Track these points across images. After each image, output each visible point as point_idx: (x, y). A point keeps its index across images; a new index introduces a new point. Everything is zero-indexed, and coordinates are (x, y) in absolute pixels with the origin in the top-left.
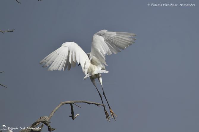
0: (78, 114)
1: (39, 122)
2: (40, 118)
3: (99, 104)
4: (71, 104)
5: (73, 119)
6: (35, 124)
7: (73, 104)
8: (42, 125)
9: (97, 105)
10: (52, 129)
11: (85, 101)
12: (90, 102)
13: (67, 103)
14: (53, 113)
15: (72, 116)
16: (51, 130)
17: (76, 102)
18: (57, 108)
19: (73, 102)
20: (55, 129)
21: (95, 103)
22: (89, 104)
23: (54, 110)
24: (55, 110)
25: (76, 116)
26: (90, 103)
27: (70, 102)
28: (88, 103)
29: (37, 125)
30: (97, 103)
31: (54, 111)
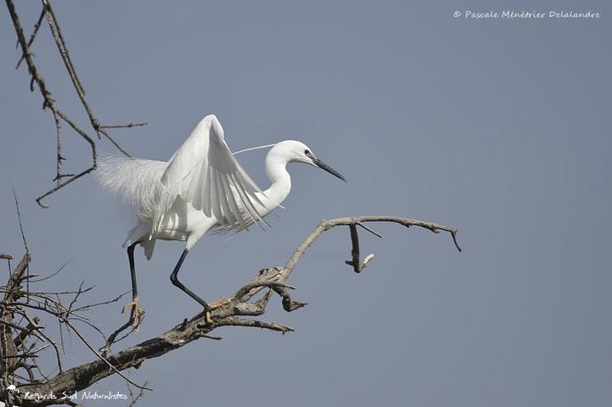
0: (372, 255)
1: (256, 286)
2: (262, 272)
3: (436, 225)
4: (353, 227)
5: (357, 270)
6: (246, 291)
7: (357, 226)
8: (268, 294)
9: (432, 229)
10: (296, 303)
11: (396, 218)
12: (410, 221)
13: (339, 225)
14: (298, 254)
15: (355, 263)
16: (292, 308)
17: (368, 221)
18: (309, 240)
19: (357, 219)
20: (302, 305)
21: (425, 223)
22: (407, 225)
23: (300, 246)
24: (304, 245)
25: (366, 260)
26: (411, 224)
27: (348, 220)
28: (403, 224)
29: (251, 295)
30: (430, 224)
31: (301, 249)
